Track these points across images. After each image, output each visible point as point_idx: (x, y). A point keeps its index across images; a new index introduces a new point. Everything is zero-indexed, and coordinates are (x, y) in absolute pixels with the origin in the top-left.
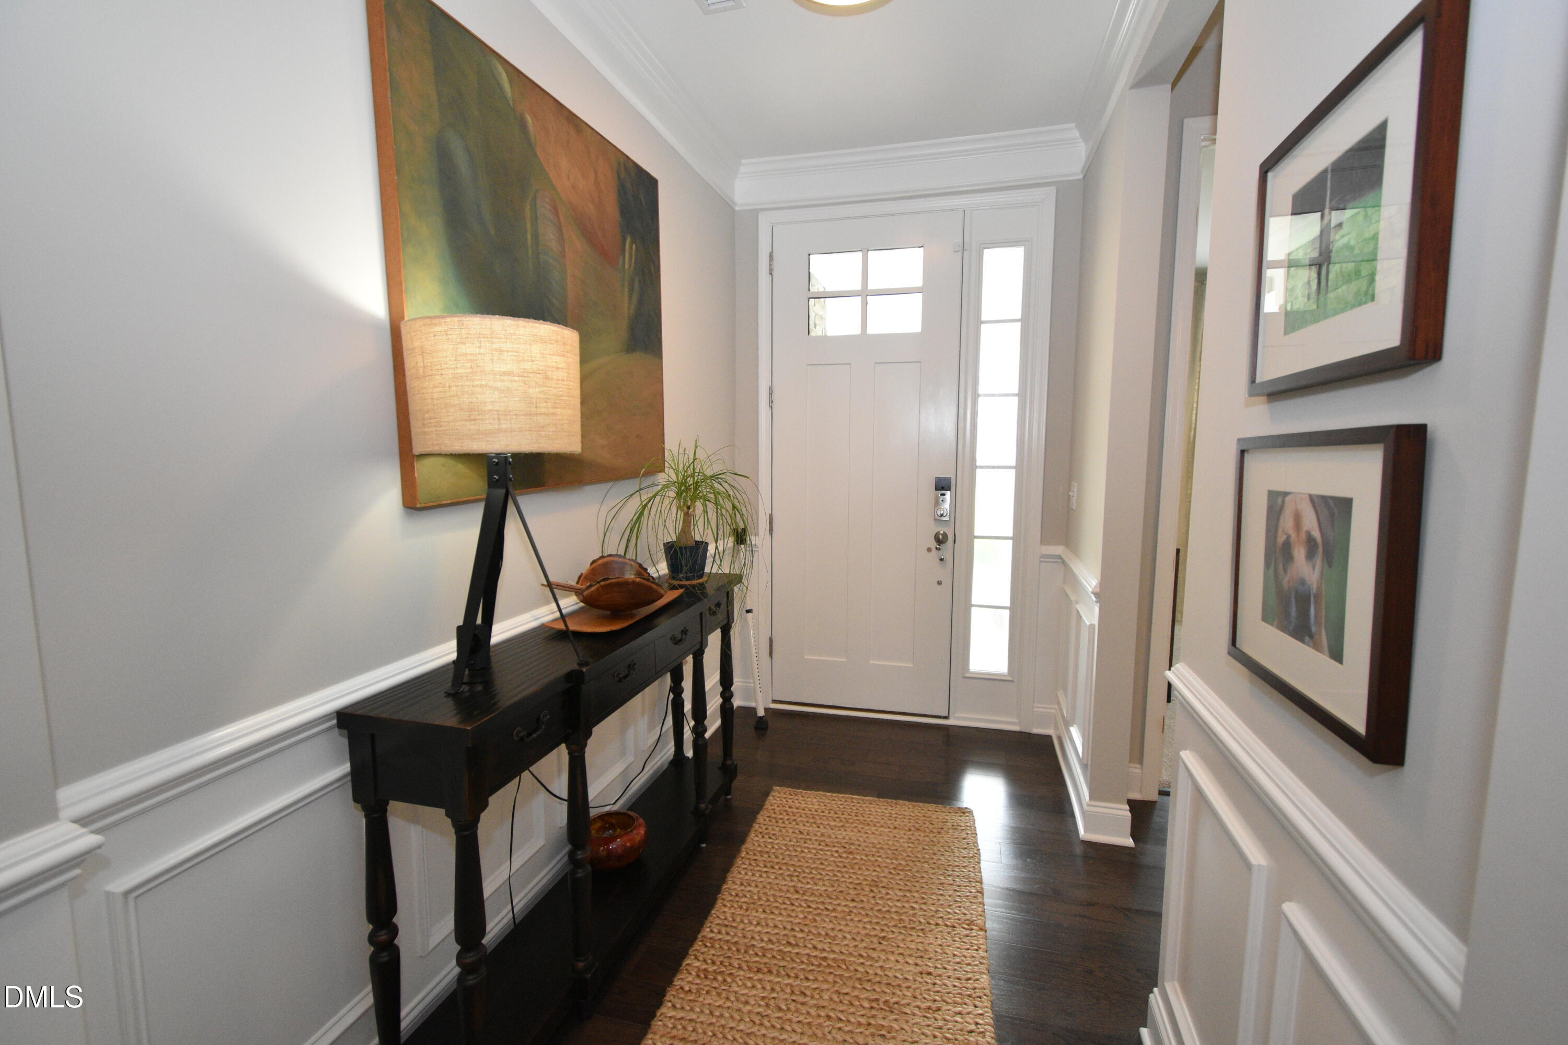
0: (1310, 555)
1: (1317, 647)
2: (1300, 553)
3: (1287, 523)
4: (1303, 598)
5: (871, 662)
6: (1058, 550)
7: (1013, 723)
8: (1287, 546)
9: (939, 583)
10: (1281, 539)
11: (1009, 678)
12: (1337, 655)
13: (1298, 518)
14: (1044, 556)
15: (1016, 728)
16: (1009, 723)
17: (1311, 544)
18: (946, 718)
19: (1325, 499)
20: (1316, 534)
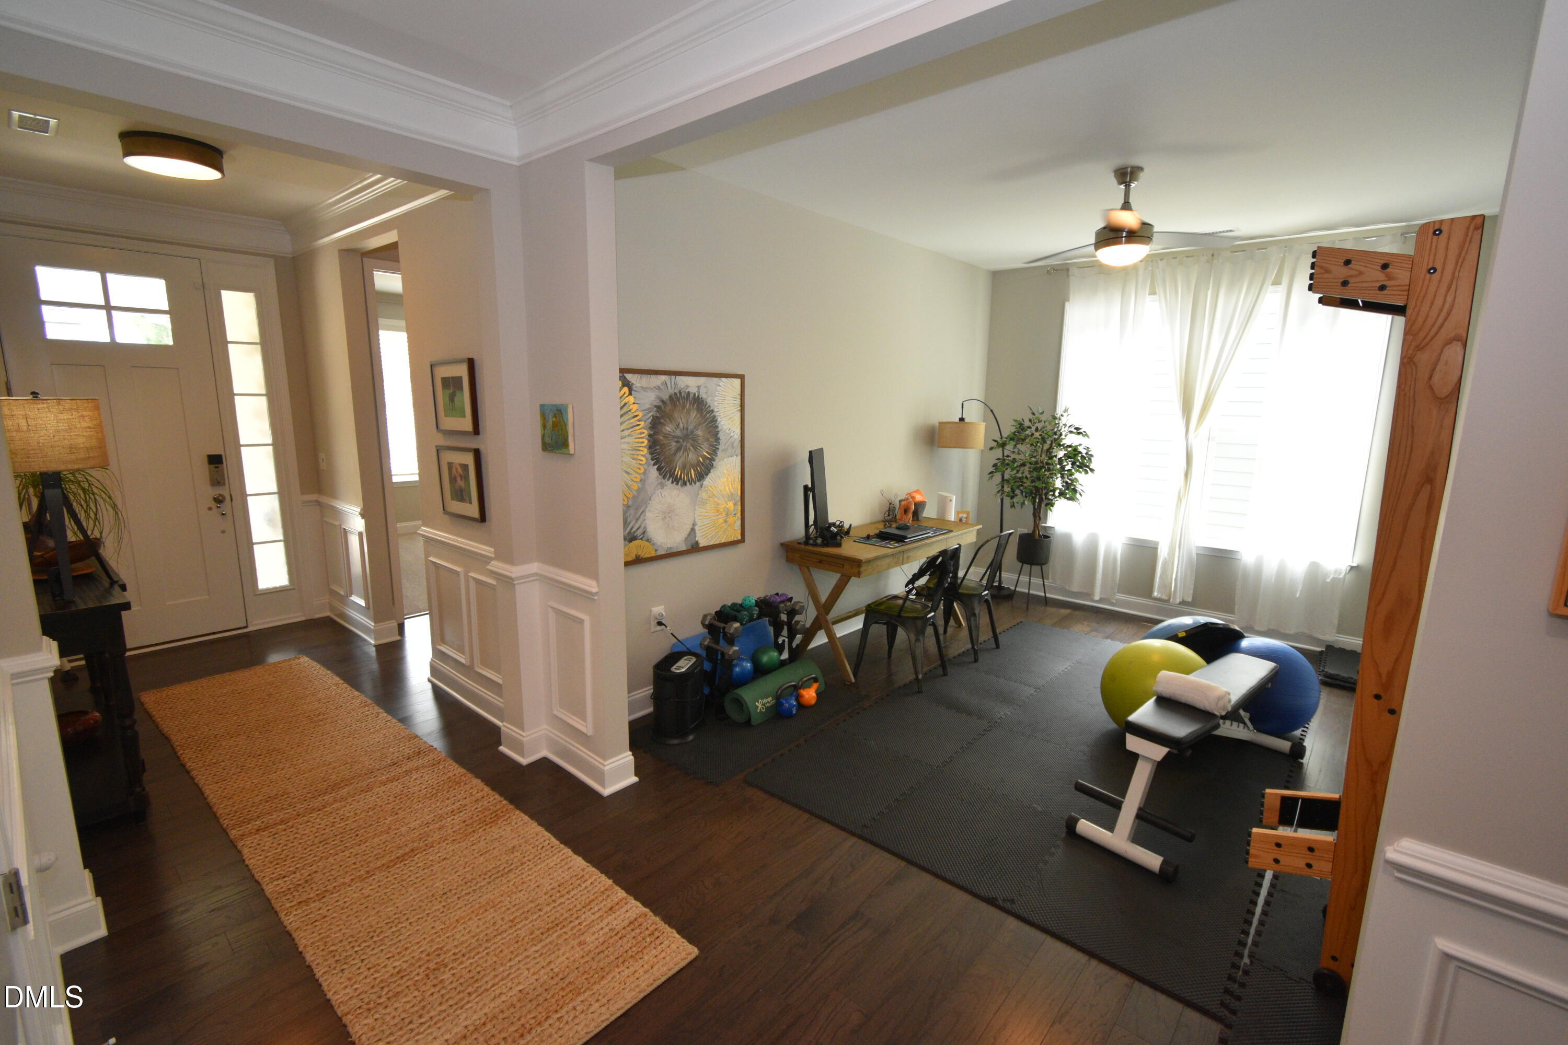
0: (461, 479)
1: (466, 502)
2: (459, 479)
3: (454, 471)
4: (461, 491)
5: (168, 603)
6: (313, 497)
7: (299, 616)
8: (455, 477)
9: (223, 532)
10: (453, 476)
11: (292, 587)
12: (471, 503)
13: (457, 469)
14: (304, 502)
15: (303, 619)
16: (297, 617)
17: (461, 475)
18: (246, 627)
19: (462, 464)
20: (462, 473)
